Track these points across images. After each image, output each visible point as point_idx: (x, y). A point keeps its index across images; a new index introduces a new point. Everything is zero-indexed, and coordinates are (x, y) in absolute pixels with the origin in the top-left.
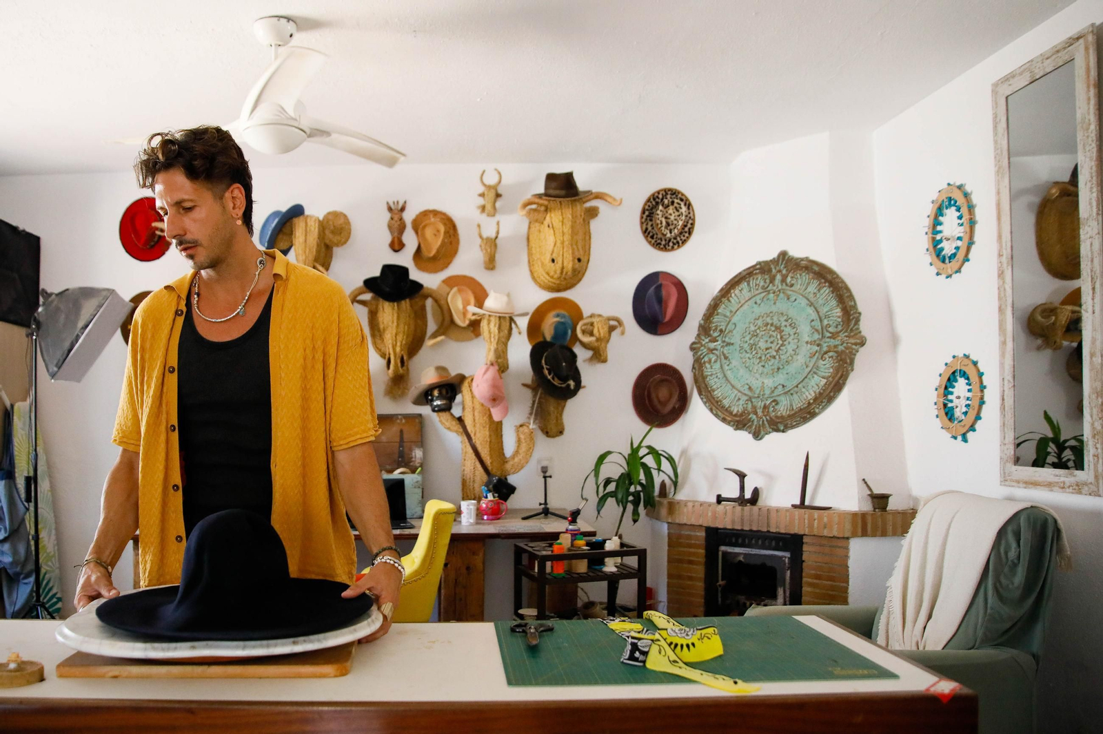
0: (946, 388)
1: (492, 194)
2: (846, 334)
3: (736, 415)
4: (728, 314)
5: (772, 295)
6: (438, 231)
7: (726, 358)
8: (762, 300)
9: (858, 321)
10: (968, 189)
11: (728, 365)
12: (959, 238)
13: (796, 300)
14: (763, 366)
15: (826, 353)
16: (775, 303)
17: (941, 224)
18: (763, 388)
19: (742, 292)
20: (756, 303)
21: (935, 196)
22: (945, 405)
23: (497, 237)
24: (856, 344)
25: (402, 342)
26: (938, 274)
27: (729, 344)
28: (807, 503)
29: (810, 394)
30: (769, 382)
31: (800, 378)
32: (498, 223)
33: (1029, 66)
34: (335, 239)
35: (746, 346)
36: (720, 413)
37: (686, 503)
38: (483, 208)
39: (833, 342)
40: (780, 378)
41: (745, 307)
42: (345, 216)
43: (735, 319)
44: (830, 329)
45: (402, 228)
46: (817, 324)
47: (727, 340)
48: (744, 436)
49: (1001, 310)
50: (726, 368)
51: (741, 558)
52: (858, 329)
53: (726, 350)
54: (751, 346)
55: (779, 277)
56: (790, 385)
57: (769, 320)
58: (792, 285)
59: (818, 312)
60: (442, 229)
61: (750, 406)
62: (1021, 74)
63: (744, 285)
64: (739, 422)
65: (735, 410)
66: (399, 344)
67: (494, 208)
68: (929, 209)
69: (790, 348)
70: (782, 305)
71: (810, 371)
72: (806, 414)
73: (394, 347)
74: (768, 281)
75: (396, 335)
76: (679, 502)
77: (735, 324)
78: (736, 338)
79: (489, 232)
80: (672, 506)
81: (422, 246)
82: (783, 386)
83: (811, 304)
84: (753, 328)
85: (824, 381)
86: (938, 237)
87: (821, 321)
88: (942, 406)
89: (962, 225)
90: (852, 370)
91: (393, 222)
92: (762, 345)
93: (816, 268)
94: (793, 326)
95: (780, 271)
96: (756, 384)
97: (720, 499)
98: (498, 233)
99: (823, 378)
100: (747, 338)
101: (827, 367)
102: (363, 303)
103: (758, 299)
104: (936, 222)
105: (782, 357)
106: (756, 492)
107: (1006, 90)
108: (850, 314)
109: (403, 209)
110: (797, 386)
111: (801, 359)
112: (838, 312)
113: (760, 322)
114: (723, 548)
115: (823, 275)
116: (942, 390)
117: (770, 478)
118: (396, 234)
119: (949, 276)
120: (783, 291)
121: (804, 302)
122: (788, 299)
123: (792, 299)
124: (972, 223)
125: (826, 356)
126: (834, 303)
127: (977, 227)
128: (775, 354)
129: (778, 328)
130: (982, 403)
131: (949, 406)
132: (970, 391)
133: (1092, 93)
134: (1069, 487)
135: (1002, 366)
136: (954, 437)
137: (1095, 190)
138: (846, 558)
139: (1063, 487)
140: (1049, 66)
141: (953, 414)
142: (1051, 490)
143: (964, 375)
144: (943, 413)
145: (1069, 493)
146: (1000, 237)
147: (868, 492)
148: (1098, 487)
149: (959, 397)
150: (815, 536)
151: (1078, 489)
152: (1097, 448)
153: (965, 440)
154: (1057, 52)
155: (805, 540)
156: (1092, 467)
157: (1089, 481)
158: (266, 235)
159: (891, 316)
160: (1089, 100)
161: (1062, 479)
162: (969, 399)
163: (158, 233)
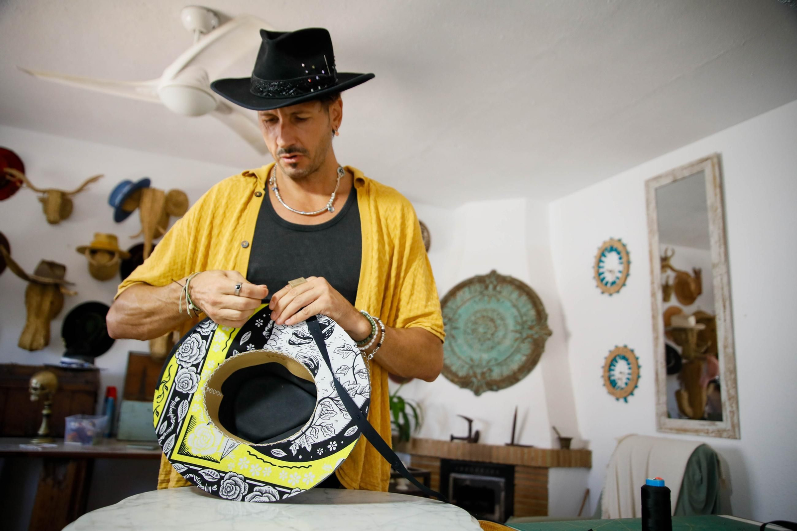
0: (610, 366)
2: (539, 327)
3: (462, 378)
4: (454, 307)
5: (486, 298)
7: (453, 337)
8: (480, 300)
9: (546, 320)
10: (624, 241)
11: (456, 341)
12: (620, 272)
13: (503, 302)
14: (482, 345)
15: (526, 338)
16: (489, 302)
17: (603, 262)
18: (481, 360)
19: (465, 294)
20: (475, 301)
21: (600, 244)
22: (609, 378)
24: (546, 334)
26: (603, 293)
27: (456, 328)
28: (516, 442)
29: (515, 366)
30: (486, 356)
31: (508, 354)
33: (672, 172)
34: (176, 210)
35: (469, 331)
36: (450, 376)
37: (427, 441)
39: (530, 332)
40: (494, 354)
41: (468, 304)
42: (184, 193)
43: (460, 311)
44: (529, 323)
46: (519, 320)
47: (454, 325)
48: (467, 393)
49: (654, 317)
50: (453, 344)
51: (468, 483)
52: (546, 324)
53: (454, 332)
54: (474, 331)
55: (491, 287)
56: (501, 359)
57: (485, 314)
58: (500, 292)
59: (518, 310)
61: (471, 373)
63: (466, 289)
64: (464, 383)
65: (462, 373)
68: (595, 252)
69: (500, 334)
70: (493, 305)
71: (514, 351)
72: (512, 379)
74: (483, 287)
76: (421, 440)
77: (460, 316)
78: (461, 324)
80: (415, 442)
82: (496, 360)
83: (514, 306)
84: (473, 318)
85: (524, 358)
86: (601, 270)
87: (521, 317)
88: (607, 378)
89: (622, 263)
90: (543, 351)
92: (481, 330)
93: (517, 283)
94: (502, 319)
95: (492, 282)
96: (476, 356)
97: (453, 438)
99: (524, 355)
100: (470, 325)
101: (526, 348)
103: (477, 299)
104: (600, 261)
105: (496, 340)
106: (477, 433)
107: (656, 185)
108: (541, 315)
110: (506, 360)
111: (508, 342)
112: (532, 313)
113: (478, 315)
114: (453, 475)
115: (522, 288)
116: (607, 368)
117: (487, 424)
119: (611, 295)
120: (495, 296)
121: (508, 304)
122: (498, 300)
123: (501, 301)
124: (629, 263)
125: (526, 341)
126: (530, 306)
127: (632, 267)
128: (489, 336)
129: (492, 320)
130: (639, 377)
131: (612, 378)
132: (630, 369)
133: (718, 191)
134: (712, 432)
135: (656, 352)
136: (618, 399)
137: (723, 246)
138: (546, 482)
139: (707, 433)
140: (686, 173)
141: (616, 384)
142: (698, 435)
143: (624, 358)
144: (608, 383)
145: (712, 436)
146: (652, 272)
147: (556, 436)
148: (734, 432)
149: (621, 373)
150: (524, 466)
151: (719, 434)
152: (732, 407)
153: (626, 401)
154: (692, 165)
155: (517, 469)
156: (729, 419)
157: (728, 429)
158: (116, 197)
159: (563, 318)
160: (716, 195)
161: (706, 427)
162: (629, 374)
163: (8, 177)
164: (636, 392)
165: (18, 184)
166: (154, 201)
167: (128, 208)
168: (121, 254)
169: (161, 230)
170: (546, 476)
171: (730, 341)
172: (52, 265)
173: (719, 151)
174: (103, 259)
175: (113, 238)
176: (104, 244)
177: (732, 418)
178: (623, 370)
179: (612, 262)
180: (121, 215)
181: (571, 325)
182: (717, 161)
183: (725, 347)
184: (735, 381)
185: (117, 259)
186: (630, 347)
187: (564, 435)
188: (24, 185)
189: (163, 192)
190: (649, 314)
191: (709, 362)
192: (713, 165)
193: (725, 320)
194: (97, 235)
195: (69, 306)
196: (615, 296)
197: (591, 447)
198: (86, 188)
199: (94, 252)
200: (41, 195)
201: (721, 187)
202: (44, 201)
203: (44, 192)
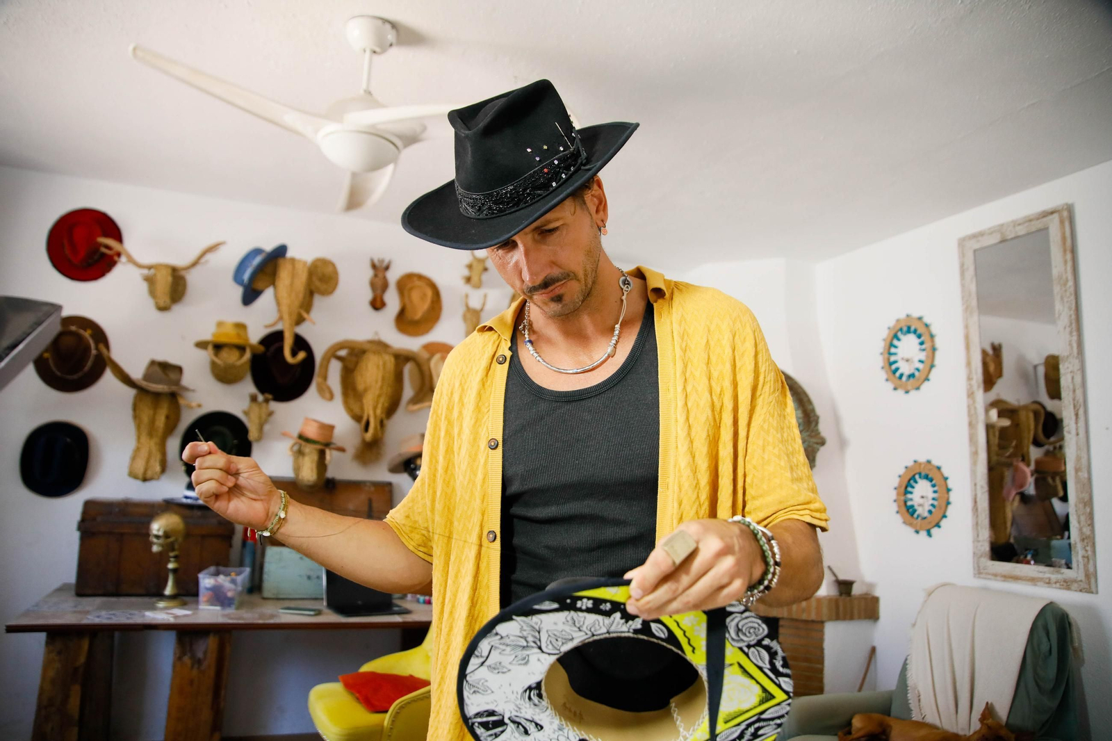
0: (906, 487)
1: (480, 267)
2: (808, 433)
6: (425, 295)
9: (817, 423)
10: (927, 320)
12: (921, 361)
17: (896, 347)
21: (892, 323)
22: (905, 502)
23: (482, 310)
24: (817, 443)
25: (383, 405)
26: (895, 389)
32: (485, 296)
33: (999, 228)
34: (323, 287)
38: (468, 280)
42: (333, 265)
45: (385, 286)
52: (817, 430)
60: (429, 293)
62: (991, 233)
66: (380, 406)
67: (480, 280)
73: (375, 409)
75: (379, 396)
79: (475, 303)
81: (408, 307)
86: (893, 358)
88: (902, 503)
89: (924, 350)
91: (377, 280)
98: (484, 304)
102: (339, 358)
104: (891, 345)
107: (974, 245)
108: (810, 417)
109: (387, 268)
116: (901, 489)
118: (379, 292)
119: (907, 392)
124: (934, 349)
127: (938, 354)
130: (948, 503)
131: (909, 503)
132: (935, 492)
133: (1069, 256)
134: (1056, 583)
135: (973, 473)
136: (917, 532)
137: (1075, 333)
138: (821, 640)
139: (1049, 583)
140: (1021, 231)
141: (915, 511)
142: (1036, 585)
143: (927, 477)
144: (904, 509)
145: (1056, 588)
146: (969, 364)
147: (834, 578)
148: (1089, 583)
149: (923, 497)
150: (792, 620)
151: (1067, 585)
152: (1086, 551)
153: (929, 535)
154: (1029, 220)
155: (781, 623)
156: (1081, 566)
157: (1079, 579)
158: (245, 271)
159: (837, 420)
160: (1066, 262)
161: (1047, 575)
162: (934, 499)
163: (103, 250)
164: (943, 523)
165: (116, 258)
166: (293, 275)
167: (259, 285)
168: (252, 347)
169: (305, 315)
170: (822, 632)
171: (1084, 461)
172: (165, 366)
173: (1070, 202)
174: (231, 357)
175: (241, 327)
176: (230, 336)
177: (1086, 566)
178: (924, 494)
179: (909, 347)
180: (250, 295)
181: (848, 430)
182: (1067, 215)
183: (1077, 470)
184: (1091, 516)
185: (248, 355)
186: (935, 462)
187: (842, 577)
188: (123, 259)
189: (305, 263)
190: (965, 421)
191: (1017, 469)
192: (1062, 222)
193: (1077, 434)
194: (220, 324)
195: (187, 419)
196: (913, 393)
197: (877, 593)
198: (203, 260)
199: (218, 347)
200: (146, 272)
201: (1074, 251)
202: (150, 280)
203: (150, 267)
